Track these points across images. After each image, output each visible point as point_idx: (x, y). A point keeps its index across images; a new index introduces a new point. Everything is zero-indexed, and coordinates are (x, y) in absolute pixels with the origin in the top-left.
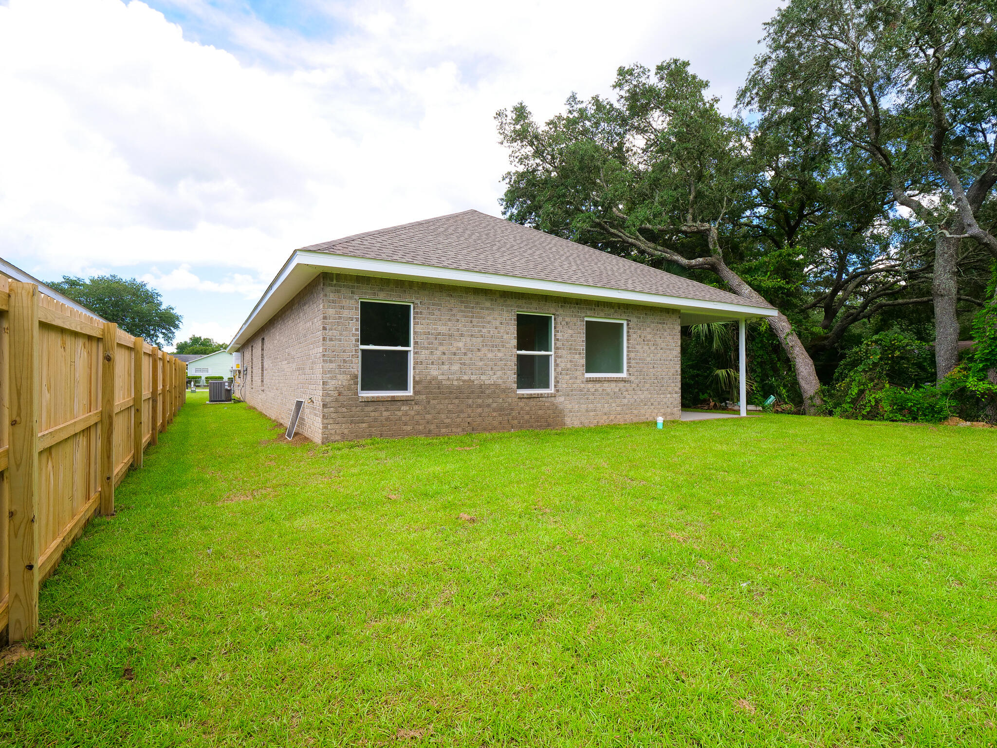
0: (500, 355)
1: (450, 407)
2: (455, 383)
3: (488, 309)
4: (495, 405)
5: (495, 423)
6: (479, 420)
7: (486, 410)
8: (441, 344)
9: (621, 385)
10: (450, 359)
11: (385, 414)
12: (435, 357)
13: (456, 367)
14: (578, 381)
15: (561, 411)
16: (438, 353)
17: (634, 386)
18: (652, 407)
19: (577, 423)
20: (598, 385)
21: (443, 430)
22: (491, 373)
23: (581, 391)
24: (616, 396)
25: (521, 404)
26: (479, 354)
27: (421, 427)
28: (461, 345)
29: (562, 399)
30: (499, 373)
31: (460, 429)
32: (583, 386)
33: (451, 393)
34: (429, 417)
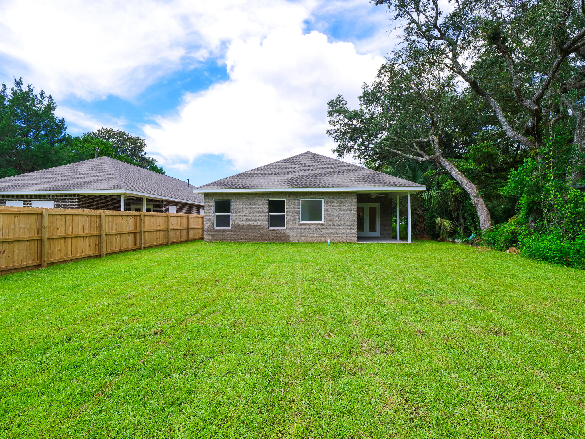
0: (261, 215)
1: (243, 232)
2: (244, 225)
3: (257, 199)
4: (259, 232)
5: (259, 239)
6: (253, 237)
7: (256, 234)
8: (239, 212)
9: (319, 226)
10: (242, 217)
11: (221, 234)
12: (237, 216)
13: (245, 220)
14: (296, 224)
15: (288, 236)
16: (239, 215)
17: (327, 226)
18: (338, 236)
19: (295, 241)
20: (306, 226)
21: (240, 240)
22: (258, 221)
23: (298, 228)
24: (316, 230)
25: (270, 232)
26: (253, 215)
27: (233, 239)
28: (246, 212)
29: (289, 231)
30: (261, 221)
31: (246, 240)
32: (299, 226)
33: (243, 228)
34: (235, 235)
